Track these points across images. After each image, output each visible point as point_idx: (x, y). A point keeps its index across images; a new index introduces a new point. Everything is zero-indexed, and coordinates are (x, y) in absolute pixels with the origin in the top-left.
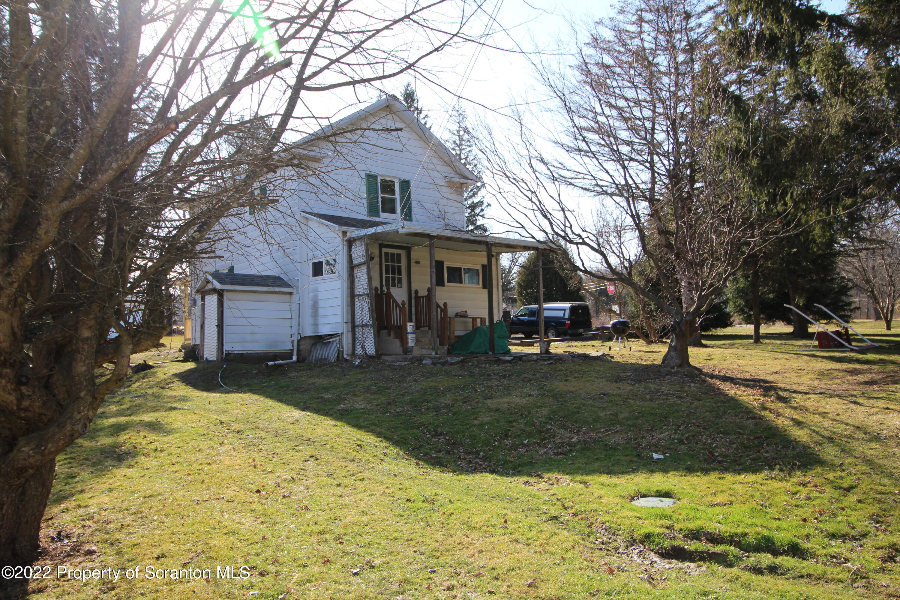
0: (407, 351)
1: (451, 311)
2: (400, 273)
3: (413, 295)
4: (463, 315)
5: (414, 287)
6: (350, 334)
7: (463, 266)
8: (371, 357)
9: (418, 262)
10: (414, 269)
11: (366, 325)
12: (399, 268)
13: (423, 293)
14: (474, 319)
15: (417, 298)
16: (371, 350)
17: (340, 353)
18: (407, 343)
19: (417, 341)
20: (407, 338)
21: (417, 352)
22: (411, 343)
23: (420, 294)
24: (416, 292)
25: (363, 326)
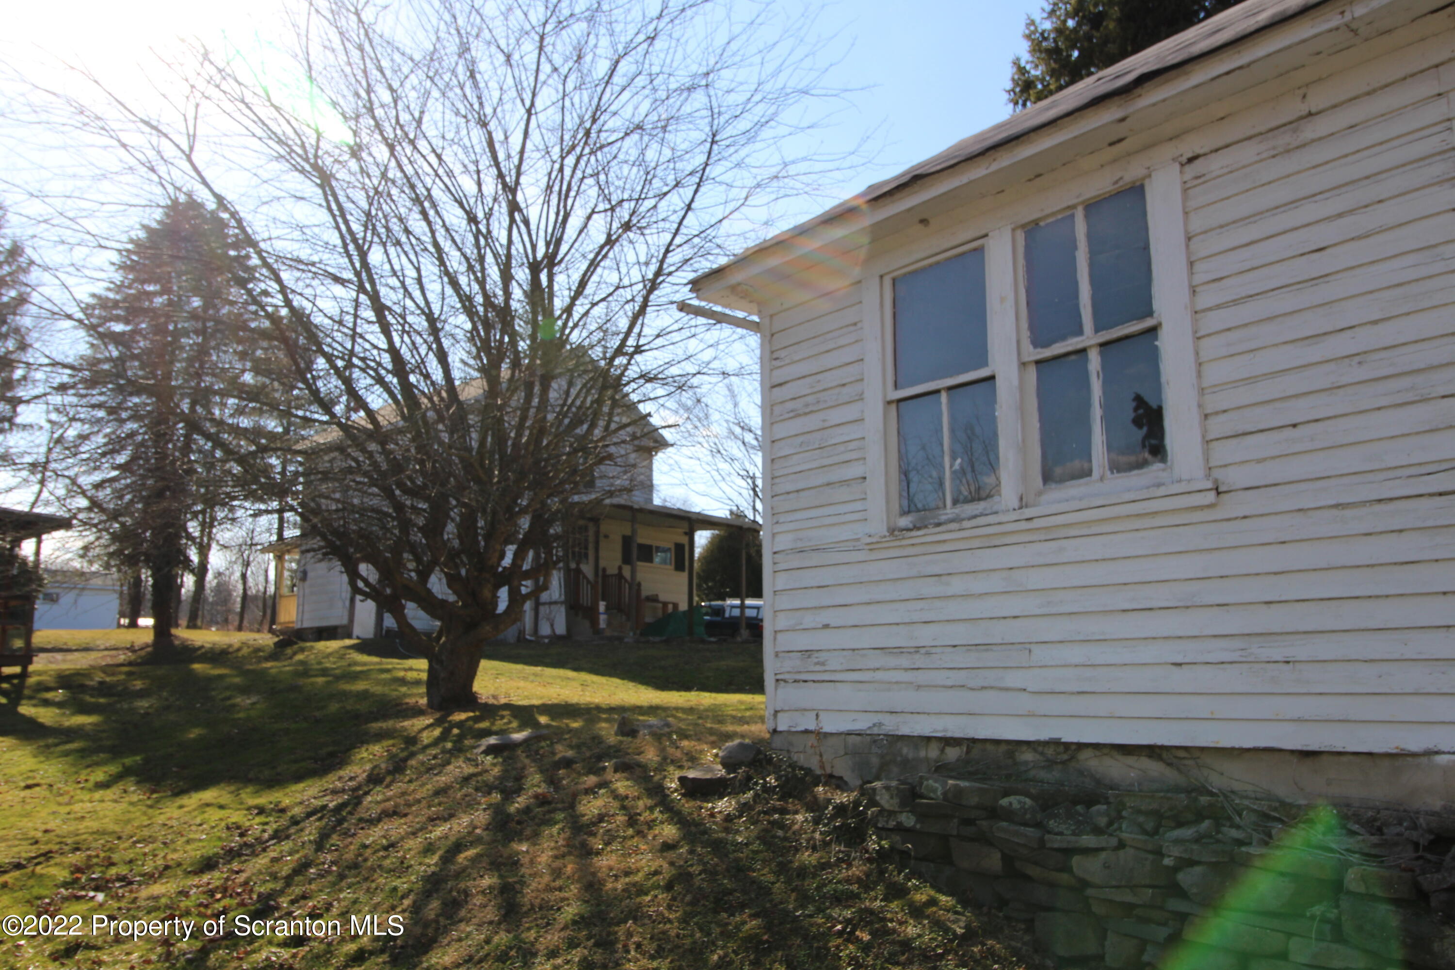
0: (596, 630)
1: (645, 593)
2: (586, 548)
3: (600, 573)
4: (654, 599)
5: (602, 564)
6: (533, 613)
7: (655, 543)
8: (560, 638)
9: (606, 536)
10: (603, 544)
11: (555, 603)
12: (586, 540)
13: (612, 570)
14: (665, 604)
15: (605, 576)
16: (561, 629)
17: (522, 632)
18: (598, 624)
19: (609, 624)
20: (598, 619)
21: (608, 633)
22: (602, 625)
23: (610, 572)
24: (604, 570)
25: (551, 603)
